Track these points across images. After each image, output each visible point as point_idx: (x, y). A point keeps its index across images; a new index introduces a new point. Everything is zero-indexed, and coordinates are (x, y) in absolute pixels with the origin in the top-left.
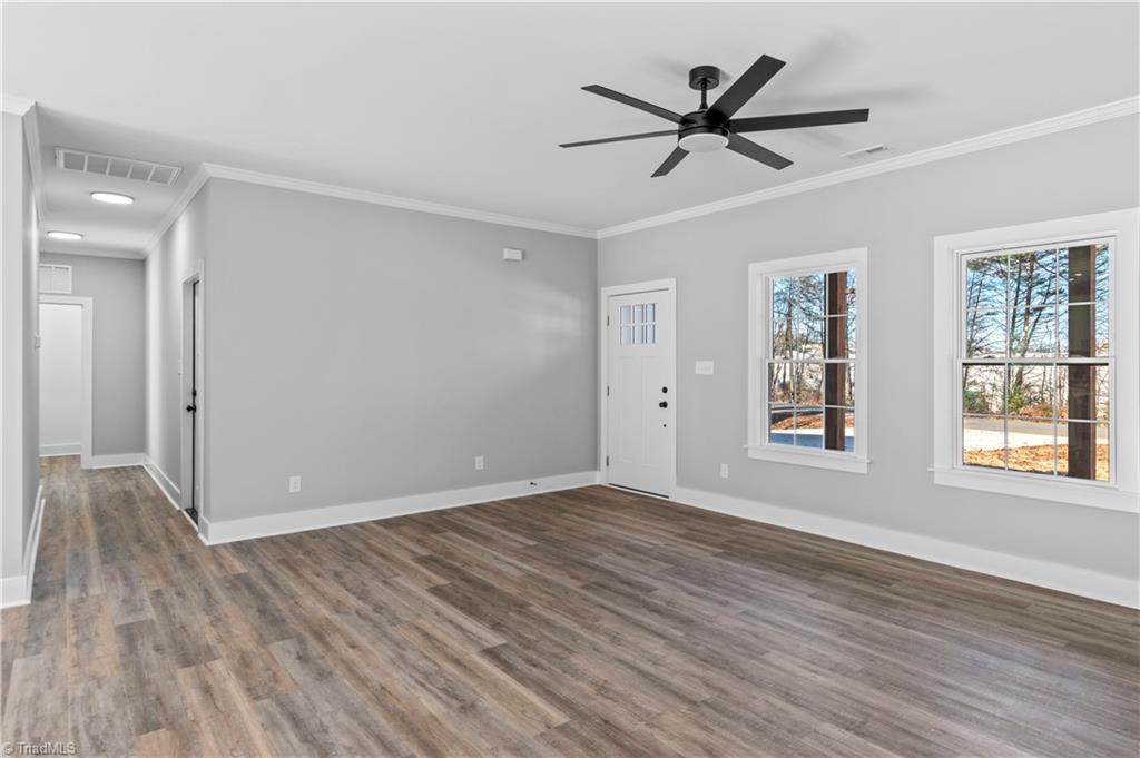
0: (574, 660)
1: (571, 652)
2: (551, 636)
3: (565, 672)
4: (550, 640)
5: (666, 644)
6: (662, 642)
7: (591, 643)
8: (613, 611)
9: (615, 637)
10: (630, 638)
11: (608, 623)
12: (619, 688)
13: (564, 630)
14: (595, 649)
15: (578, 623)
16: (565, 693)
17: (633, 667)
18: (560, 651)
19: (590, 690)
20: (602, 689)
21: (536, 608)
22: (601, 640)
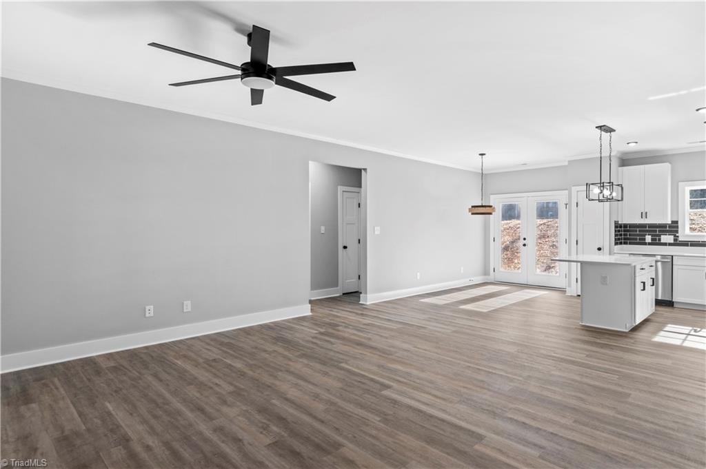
0: (340, 385)
1: (342, 389)
2: (357, 397)
3: (344, 379)
4: (356, 395)
5: (285, 395)
6: (289, 396)
7: (331, 394)
8: (315, 418)
9: (317, 398)
10: (307, 397)
11: (319, 407)
12: (317, 374)
13: (350, 401)
14: (328, 390)
15: (339, 407)
16: (342, 372)
17: (310, 382)
18: (348, 389)
19: (331, 373)
20: (326, 374)
21: (375, 419)
22: (325, 395)
